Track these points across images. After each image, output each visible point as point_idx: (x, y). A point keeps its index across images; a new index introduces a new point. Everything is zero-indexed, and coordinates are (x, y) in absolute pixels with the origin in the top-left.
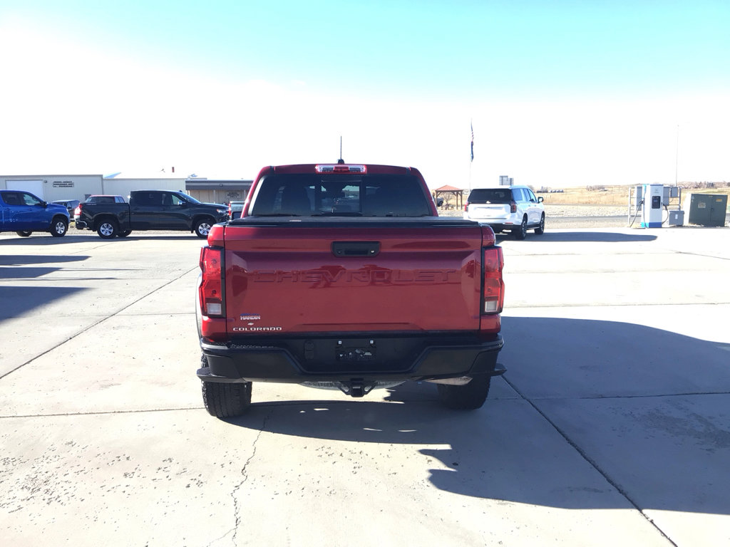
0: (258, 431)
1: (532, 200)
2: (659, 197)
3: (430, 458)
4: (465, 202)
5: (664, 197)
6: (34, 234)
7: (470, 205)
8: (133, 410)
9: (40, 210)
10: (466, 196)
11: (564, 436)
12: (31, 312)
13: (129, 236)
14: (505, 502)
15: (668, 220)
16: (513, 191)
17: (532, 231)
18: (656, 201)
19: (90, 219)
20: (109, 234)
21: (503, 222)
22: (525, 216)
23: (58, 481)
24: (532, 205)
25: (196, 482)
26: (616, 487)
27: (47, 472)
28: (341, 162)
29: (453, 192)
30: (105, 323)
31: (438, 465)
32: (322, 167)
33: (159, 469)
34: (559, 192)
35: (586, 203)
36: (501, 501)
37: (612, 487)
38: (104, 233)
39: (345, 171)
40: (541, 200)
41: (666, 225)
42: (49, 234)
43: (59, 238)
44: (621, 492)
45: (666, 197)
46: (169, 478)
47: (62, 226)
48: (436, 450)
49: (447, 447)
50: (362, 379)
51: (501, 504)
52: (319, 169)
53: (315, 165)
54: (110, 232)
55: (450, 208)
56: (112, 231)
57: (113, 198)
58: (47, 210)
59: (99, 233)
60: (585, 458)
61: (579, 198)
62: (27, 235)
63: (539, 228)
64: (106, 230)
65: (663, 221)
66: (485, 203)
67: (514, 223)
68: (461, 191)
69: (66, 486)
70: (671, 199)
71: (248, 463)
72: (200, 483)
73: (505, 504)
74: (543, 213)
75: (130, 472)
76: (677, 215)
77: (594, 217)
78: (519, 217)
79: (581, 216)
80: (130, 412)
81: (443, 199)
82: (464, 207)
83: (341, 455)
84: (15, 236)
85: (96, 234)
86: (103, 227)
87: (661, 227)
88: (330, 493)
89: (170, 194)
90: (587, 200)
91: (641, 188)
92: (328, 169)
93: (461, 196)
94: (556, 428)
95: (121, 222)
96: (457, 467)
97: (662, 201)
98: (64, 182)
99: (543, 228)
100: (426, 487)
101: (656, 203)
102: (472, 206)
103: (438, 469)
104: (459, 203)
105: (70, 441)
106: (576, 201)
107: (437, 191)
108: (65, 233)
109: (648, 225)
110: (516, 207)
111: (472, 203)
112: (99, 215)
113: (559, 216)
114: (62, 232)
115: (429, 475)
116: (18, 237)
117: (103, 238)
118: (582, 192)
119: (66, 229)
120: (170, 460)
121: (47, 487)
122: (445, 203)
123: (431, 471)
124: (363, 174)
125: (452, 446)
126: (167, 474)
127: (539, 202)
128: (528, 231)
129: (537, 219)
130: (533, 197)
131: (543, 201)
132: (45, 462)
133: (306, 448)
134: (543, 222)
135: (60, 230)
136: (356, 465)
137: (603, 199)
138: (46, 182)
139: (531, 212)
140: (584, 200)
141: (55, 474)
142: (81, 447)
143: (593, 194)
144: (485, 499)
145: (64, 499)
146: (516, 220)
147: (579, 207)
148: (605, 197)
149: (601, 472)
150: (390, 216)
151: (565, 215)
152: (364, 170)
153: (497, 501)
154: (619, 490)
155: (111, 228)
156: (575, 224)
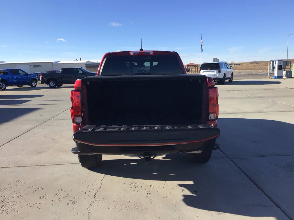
0: (104, 175)
1: (227, 68)
2: (282, 65)
3: (184, 188)
4: (199, 69)
5: (283, 65)
6: (24, 86)
7: (201, 71)
8: (49, 164)
9: (25, 76)
10: (199, 67)
11: (247, 176)
12: (15, 119)
13: (62, 86)
14: (220, 213)
15: (285, 75)
16: (220, 64)
17: (228, 81)
18: (280, 67)
19: (45, 80)
20: (53, 86)
21: (215, 77)
22: (225, 74)
23: (9, 201)
24: (228, 70)
25: (72, 201)
26: (275, 204)
27: (4, 196)
28: (141, 50)
29: (194, 65)
30: (45, 123)
31: (187, 192)
32: (133, 52)
33: (56, 195)
34: (238, 65)
35: (250, 69)
36: (218, 212)
37: (274, 204)
38: (51, 85)
39: (143, 54)
40: (231, 68)
41: (284, 77)
42: (30, 86)
43: (34, 88)
44: (278, 206)
45: (284, 65)
46: (60, 200)
47: (35, 83)
48: (186, 185)
49: (191, 183)
50: (150, 153)
51: (219, 214)
52: (131, 53)
53: (129, 52)
54: (54, 85)
55: (193, 72)
56: (54, 84)
57: (56, 71)
58: (28, 76)
59: (49, 85)
60: (258, 188)
61: (246, 67)
62: (21, 87)
63: (230, 79)
64: (52, 84)
65: (283, 75)
66: (208, 69)
67: (220, 78)
68: (197, 65)
69: (11, 204)
70: (286, 66)
71: (97, 192)
72: (74, 202)
73: (220, 214)
74: (232, 73)
75: (42, 196)
76: (289, 73)
77: (253, 74)
78: (222, 75)
79: (247, 74)
80: (48, 165)
81: (190, 68)
82: (198, 72)
83: (141, 187)
84: (16, 87)
85: (48, 86)
86: (51, 83)
87: (282, 78)
88: (135, 208)
89: (77, 69)
90: (250, 68)
91: (274, 62)
92: (135, 53)
93: (197, 67)
94: (244, 172)
95: (58, 81)
96: (196, 193)
97: (282, 67)
98: (37, 65)
99: (232, 79)
100: (181, 204)
101: (280, 68)
102: (202, 71)
103: (187, 194)
104: (197, 70)
105: (18, 180)
106: (245, 68)
107: (187, 65)
108: (36, 85)
109: (276, 78)
110: (221, 71)
111: (202, 70)
112: (49, 78)
113: (239, 74)
114: (35, 85)
115: (182, 198)
116: (18, 88)
117: (51, 87)
118: (247, 64)
119: (36, 84)
120: (62, 190)
121: (3, 204)
122: (191, 70)
123: (184, 196)
124: (151, 55)
125: (194, 182)
126: (59, 197)
127: (230, 69)
128: (226, 81)
129: (230, 76)
130: (228, 67)
131: (232, 68)
132: (5, 191)
133: (125, 183)
134: (232, 77)
135: (34, 84)
136: (148, 193)
137: (257, 67)
138: (31, 65)
139: (227, 73)
140: (249, 68)
141: (8, 197)
142: (23, 183)
143: (252, 65)
144: (210, 211)
145: (9, 210)
146: (221, 76)
147: (247, 71)
148: (258, 66)
149: (267, 195)
150: (164, 74)
151: (241, 74)
152: (152, 53)
153: (216, 212)
154: (276, 205)
155: (54, 83)
156: (245, 77)
